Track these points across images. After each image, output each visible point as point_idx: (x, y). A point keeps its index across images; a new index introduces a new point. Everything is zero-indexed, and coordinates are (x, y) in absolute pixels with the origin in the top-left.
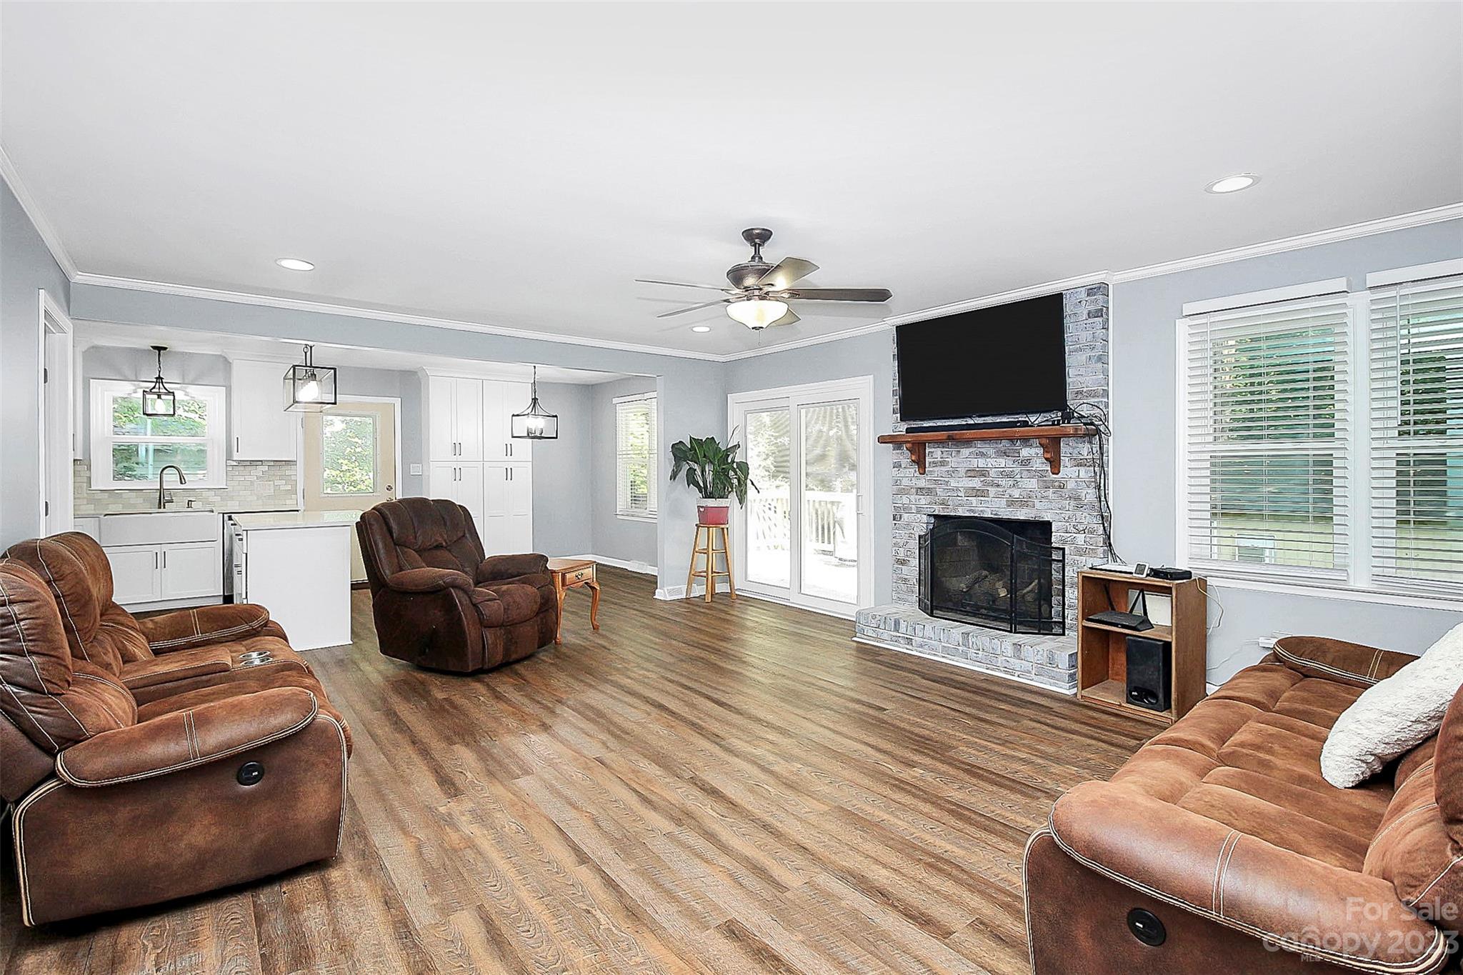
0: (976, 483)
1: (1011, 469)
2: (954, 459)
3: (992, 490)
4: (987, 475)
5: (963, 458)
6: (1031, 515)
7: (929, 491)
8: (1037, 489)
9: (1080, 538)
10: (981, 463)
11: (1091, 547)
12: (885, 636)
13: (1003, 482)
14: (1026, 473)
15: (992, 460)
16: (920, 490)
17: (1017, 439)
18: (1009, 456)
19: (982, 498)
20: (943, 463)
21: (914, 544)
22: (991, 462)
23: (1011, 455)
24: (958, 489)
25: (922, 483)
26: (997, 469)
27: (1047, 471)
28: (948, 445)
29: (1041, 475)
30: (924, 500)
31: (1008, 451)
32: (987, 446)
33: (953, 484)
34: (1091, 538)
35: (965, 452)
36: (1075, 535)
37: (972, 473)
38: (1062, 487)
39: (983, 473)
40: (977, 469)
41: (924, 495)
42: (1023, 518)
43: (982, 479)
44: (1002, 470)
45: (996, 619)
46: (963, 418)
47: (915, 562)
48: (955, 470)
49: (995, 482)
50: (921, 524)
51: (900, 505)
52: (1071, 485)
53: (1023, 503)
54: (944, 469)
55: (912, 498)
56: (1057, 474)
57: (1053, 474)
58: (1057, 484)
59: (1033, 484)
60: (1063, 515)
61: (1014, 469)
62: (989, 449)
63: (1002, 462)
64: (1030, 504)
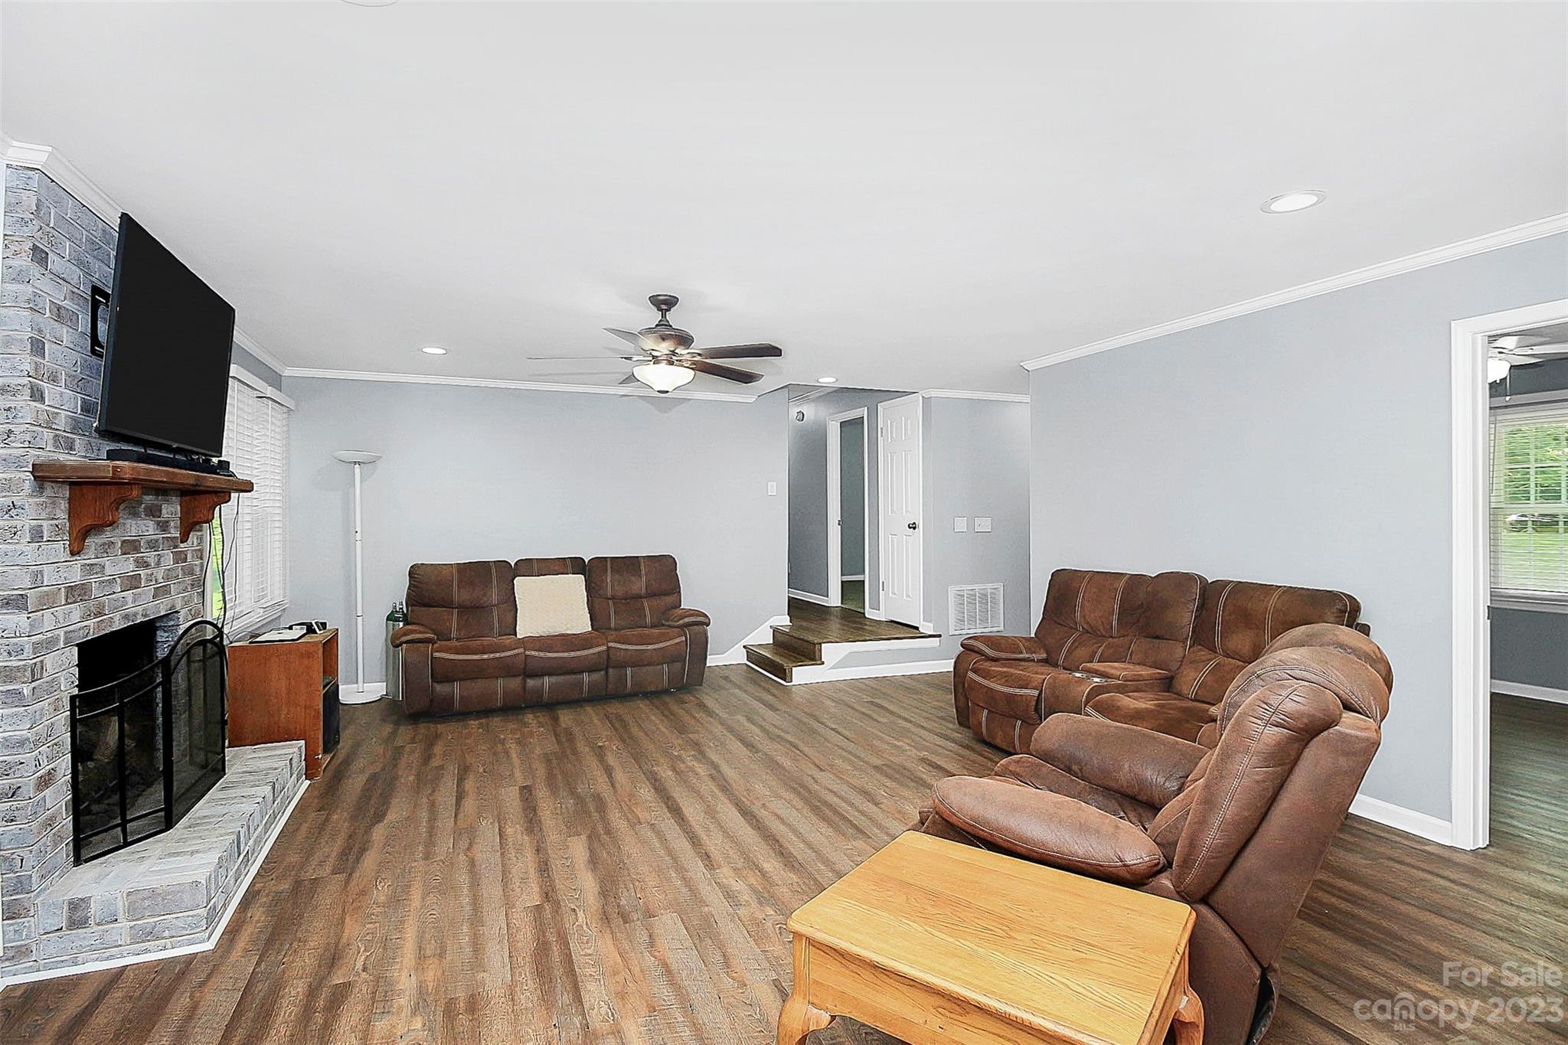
0: (130, 564)
3: (143, 575)
4: (139, 548)
6: (168, 607)
10: (134, 527)
13: (152, 559)
14: (165, 542)
15: (141, 519)
18: (153, 516)
19: (135, 591)
22: (141, 525)
23: (155, 513)
26: (146, 537)
27: (177, 538)
29: (174, 542)
30: (75, 614)
31: (154, 507)
33: (109, 568)
38: (185, 559)
39: (135, 546)
40: (131, 539)
41: (75, 601)
44: (150, 538)
48: (111, 541)
49: (145, 559)
50: (71, 674)
52: (189, 556)
53: (163, 590)
54: (99, 541)
56: (185, 541)
57: (182, 542)
58: (182, 556)
59: (170, 558)
61: (157, 537)
63: (149, 525)
64: (168, 589)
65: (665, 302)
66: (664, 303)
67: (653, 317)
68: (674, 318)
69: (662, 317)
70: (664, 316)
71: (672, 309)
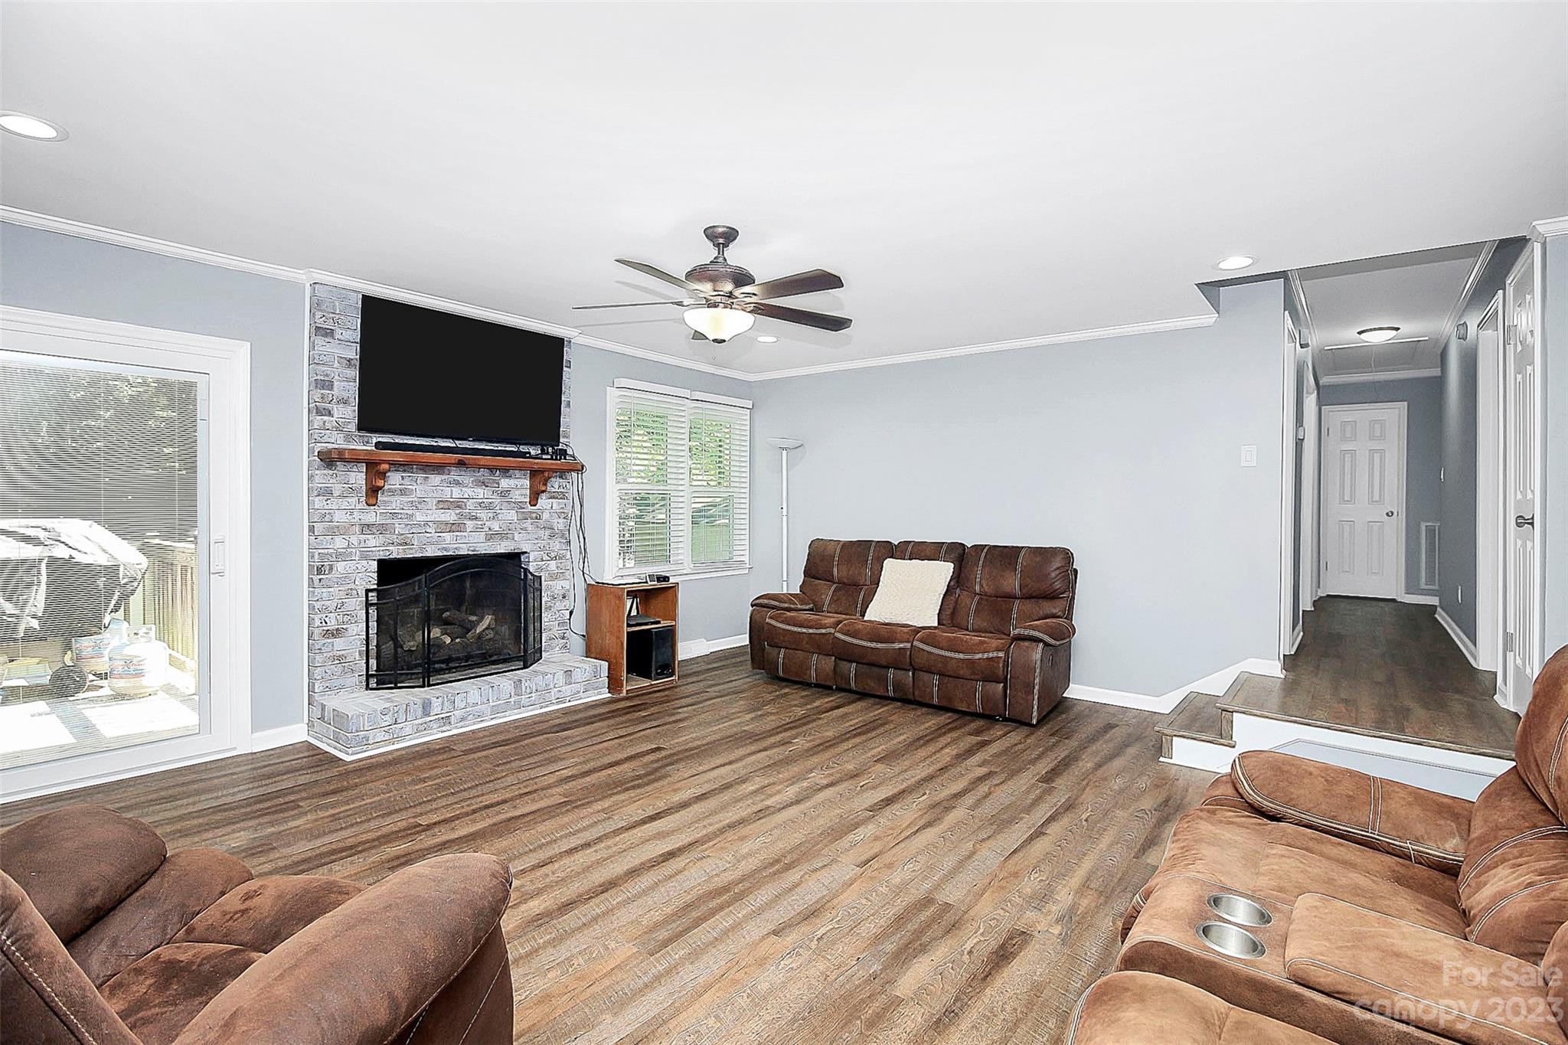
0: (450, 516)
1: (490, 500)
2: (420, 487)
3: (470, 524)
4: (463, 506)
5: (431, 488)
6: (510, 548)
7: (383, 529)
8: (516, 521)
9: (553, 565)
10: (457, 492)
11: (561, 571)
12: (408, 730)
13: (483, 514)
14: (505, 504)
15: (467, 488)
16: (366, 528)
17: (497, 469)
18: (487, 486)
19: (457, 533)
20: (403, 492)
21: (356, 604)
22: (468, 492)
23: (489, 485)
24: (426, 524)
25: (371, 516)
26: (475, 500)
27: (526, 502)
28: (412, 468)
29: (520, 505)
30: (372, 541)
31: (487, 481)
32: (463, 473)
33: (419, 517)
34: (561, 563)
35: (436, 479)
36: (548, 562)
37: (444, 504)
38: (539, 518)
39: (458, 504)
40: (452, 500)
41: (373, 534)
42: (503, 551)
43: (457, 512)
44: (481, 501)
45: (471, 667)
46: (433, 437)
47: (357, 630)
48: (422, 500)
49: (473, 514)
50: (367, 576)
51: (331, 551)
52: (545, 516)
53: (501, 536)
54: (405, 499)
55: (354, 540)
56: (535, 505)
57: (531, 506)
58: (534, 515)
59: (512, 515)
60: (539, 545)
61: (493, 500)
62: (467, 478)
63: (480, 492)
64: (510, 536)
65: (723, 235)
66: (722, 237)
67: (707, 253)
68: (736, 256)
69: (719, 254)
70: (721, 252)
71: (731, 246)
